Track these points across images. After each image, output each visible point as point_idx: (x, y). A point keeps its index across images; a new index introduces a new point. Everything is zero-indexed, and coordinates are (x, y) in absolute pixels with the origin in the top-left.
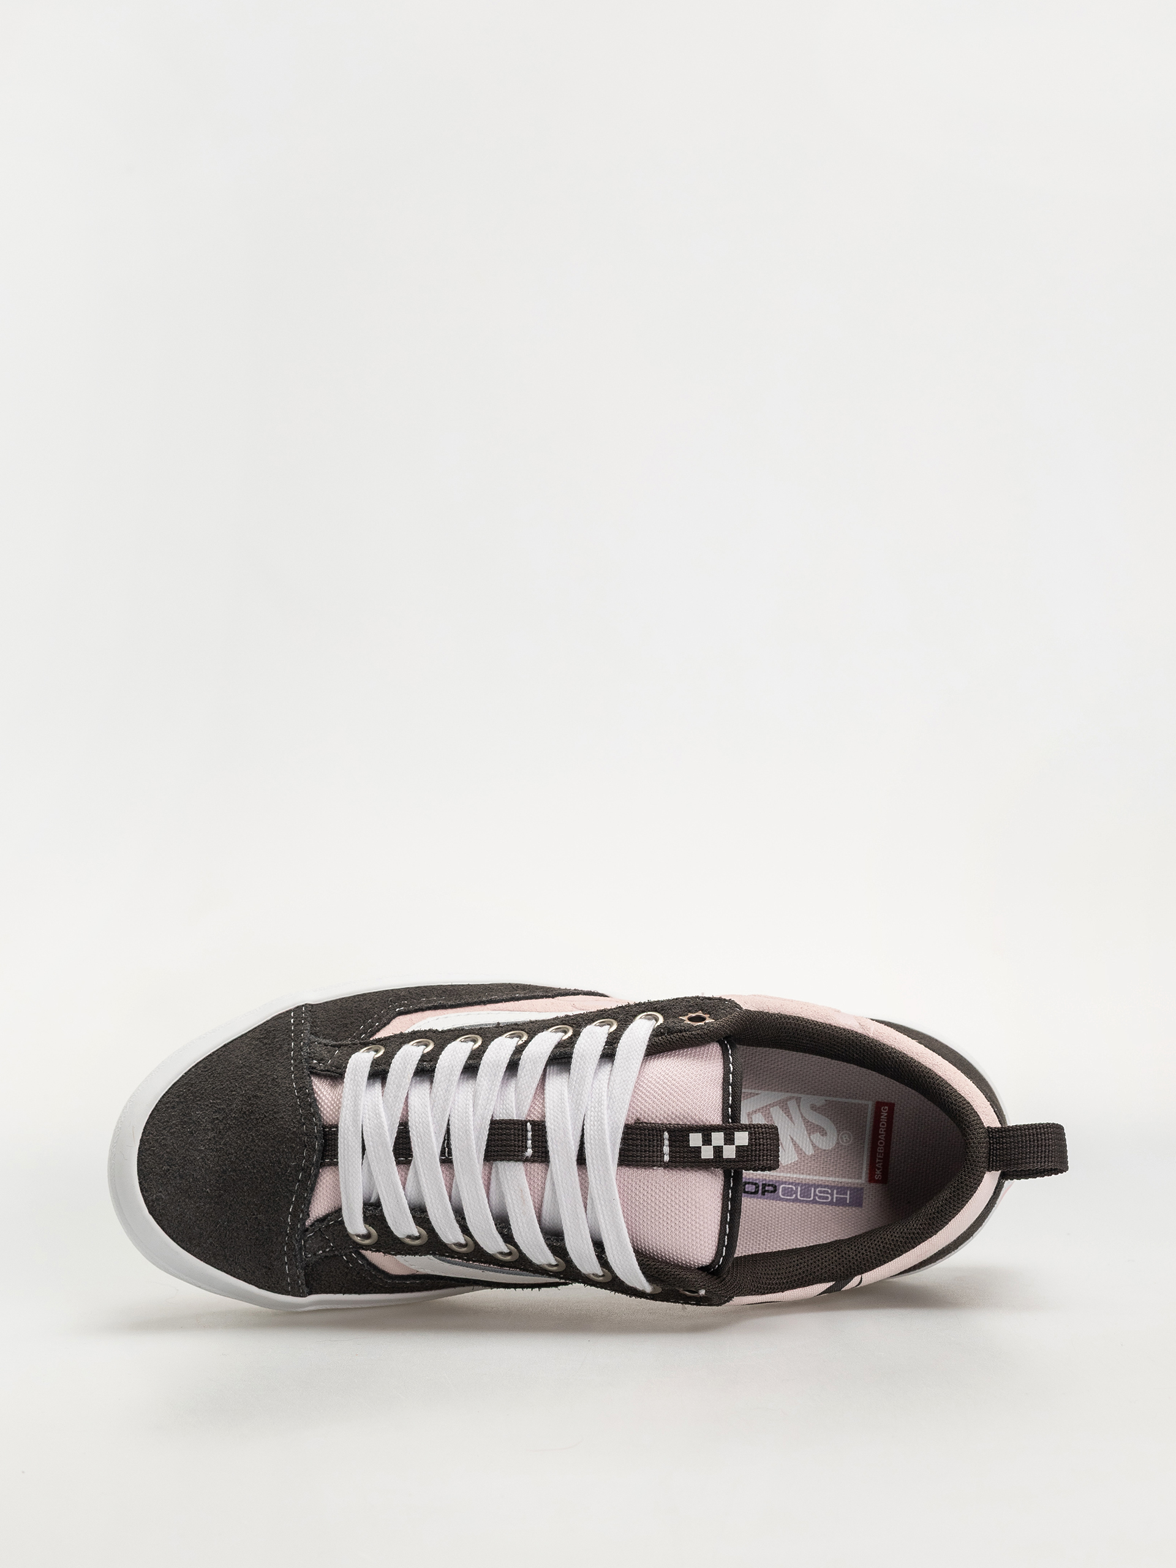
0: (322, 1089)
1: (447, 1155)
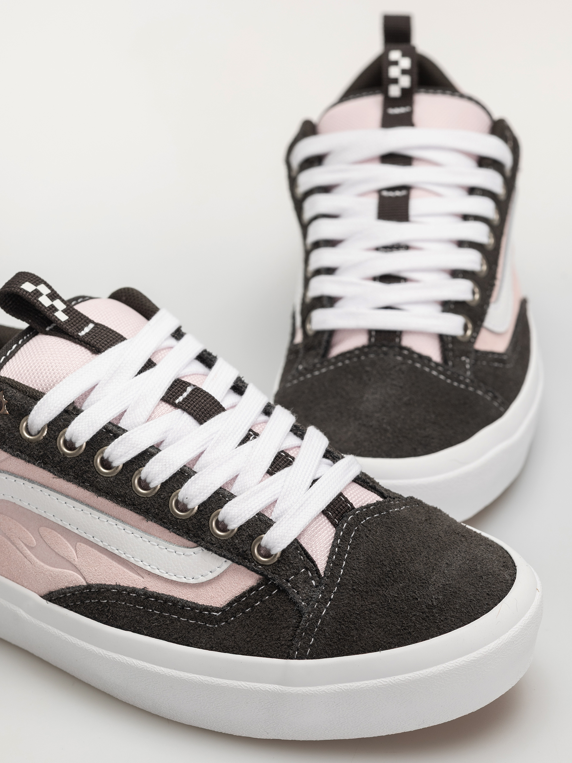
0: (320, 557)
1: (253, 436)
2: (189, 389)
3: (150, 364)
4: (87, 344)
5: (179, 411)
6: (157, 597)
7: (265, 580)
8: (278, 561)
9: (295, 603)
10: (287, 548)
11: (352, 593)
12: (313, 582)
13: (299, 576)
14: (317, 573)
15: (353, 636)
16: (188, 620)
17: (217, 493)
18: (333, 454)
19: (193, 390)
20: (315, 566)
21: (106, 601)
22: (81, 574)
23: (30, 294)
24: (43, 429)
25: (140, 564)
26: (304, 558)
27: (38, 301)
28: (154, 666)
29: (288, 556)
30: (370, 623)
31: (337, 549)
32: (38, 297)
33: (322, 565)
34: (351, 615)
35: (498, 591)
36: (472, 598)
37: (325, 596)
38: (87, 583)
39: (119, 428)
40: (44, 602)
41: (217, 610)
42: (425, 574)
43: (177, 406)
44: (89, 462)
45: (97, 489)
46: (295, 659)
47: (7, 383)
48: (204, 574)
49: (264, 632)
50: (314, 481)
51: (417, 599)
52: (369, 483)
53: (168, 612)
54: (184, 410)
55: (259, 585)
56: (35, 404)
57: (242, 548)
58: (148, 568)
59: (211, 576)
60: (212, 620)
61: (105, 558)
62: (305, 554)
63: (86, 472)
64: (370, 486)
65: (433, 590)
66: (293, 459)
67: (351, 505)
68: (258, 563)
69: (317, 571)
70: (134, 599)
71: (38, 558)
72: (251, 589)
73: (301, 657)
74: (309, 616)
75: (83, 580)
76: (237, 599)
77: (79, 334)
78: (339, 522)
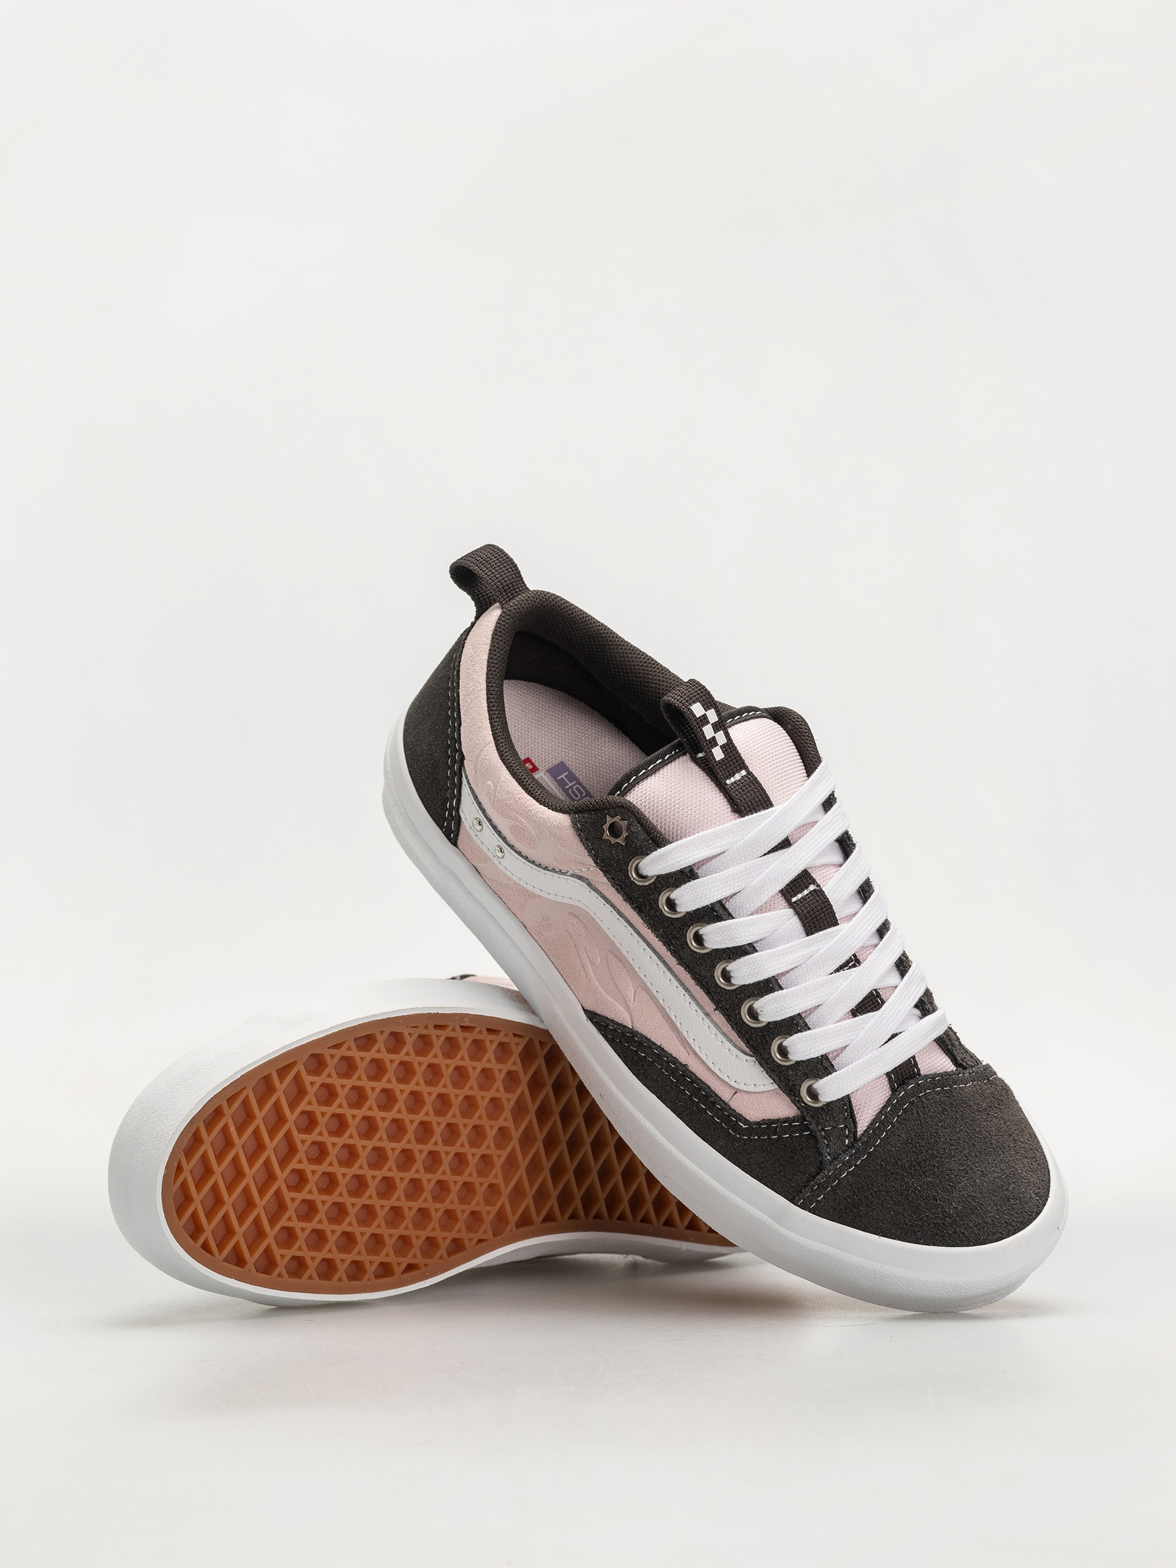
0: (864, 1119)
1: (853, 962)
2: (812, 887)
3: (785, 844)
4: (732, 799)
5: (790, 911)
6: (695, 1079)
7: (802, 1118)
8: (822, 1108)
9: (820, 1154)
10: (836, 1101)
11: (878, 1168)
12: (847, 1141)
13: (836, 1130)
14: (854, 1134)
15: (860, 1210)
16: (713, 1116)
17: (792, 1018)
18: (925, 1005)
19: (815, 890)
20: (855, 1127)
21: (643, 1055)
22: (631, 1016)
23: (696, 719)
24: (652, 877)
25: (691, 1041)
26: (848, 1115)
27: (702, 730)
28: (664, 1139)
29: (834, 1109)
30: (882, 1205)
31: (883, 1117)
32: (703, 725)
33: (862, 1126)
34: (868, 1189)
35: (1018, 1222)
36: (989, 1220)
37: (852, 1161)
38: (633, 1027)
39: (726, 910)
40: (584, 1017)
41: (746, 1121)
42: (956, 1176)
43: (791, 905)
44: (683, 930)
45: (680, 958)
46: (798, 1206)
47: (635, 816)
48: (747, 1083)
49: (780, 1166)
50: (894, 1036)
51: (937, 1200)
52: (947, 1046)
53: (699, 1099)
54: (797, 913)
55: (794, 1119)
56: (655, 850)
57: (794, 1081)
58: (697, 1050)
59: (752, 1089)
60: (737, 1128)
61: (658, 1016)
62: (850, 1112)
63: (677, 938)
64: (948, 1050)
65: (956, 1197)
66: (883, 1002)
67: (919, 1070)
68: (801, 1100)
69: (856, 1132)
70: (671, 1070)
71: (596, 976)
72: (786, 1120)
73: (803, 1207)
74: (828, 1173)
75: (630, 1022)
76: (769, 1122)
77: (728, 782)
78: (898, 1088)
